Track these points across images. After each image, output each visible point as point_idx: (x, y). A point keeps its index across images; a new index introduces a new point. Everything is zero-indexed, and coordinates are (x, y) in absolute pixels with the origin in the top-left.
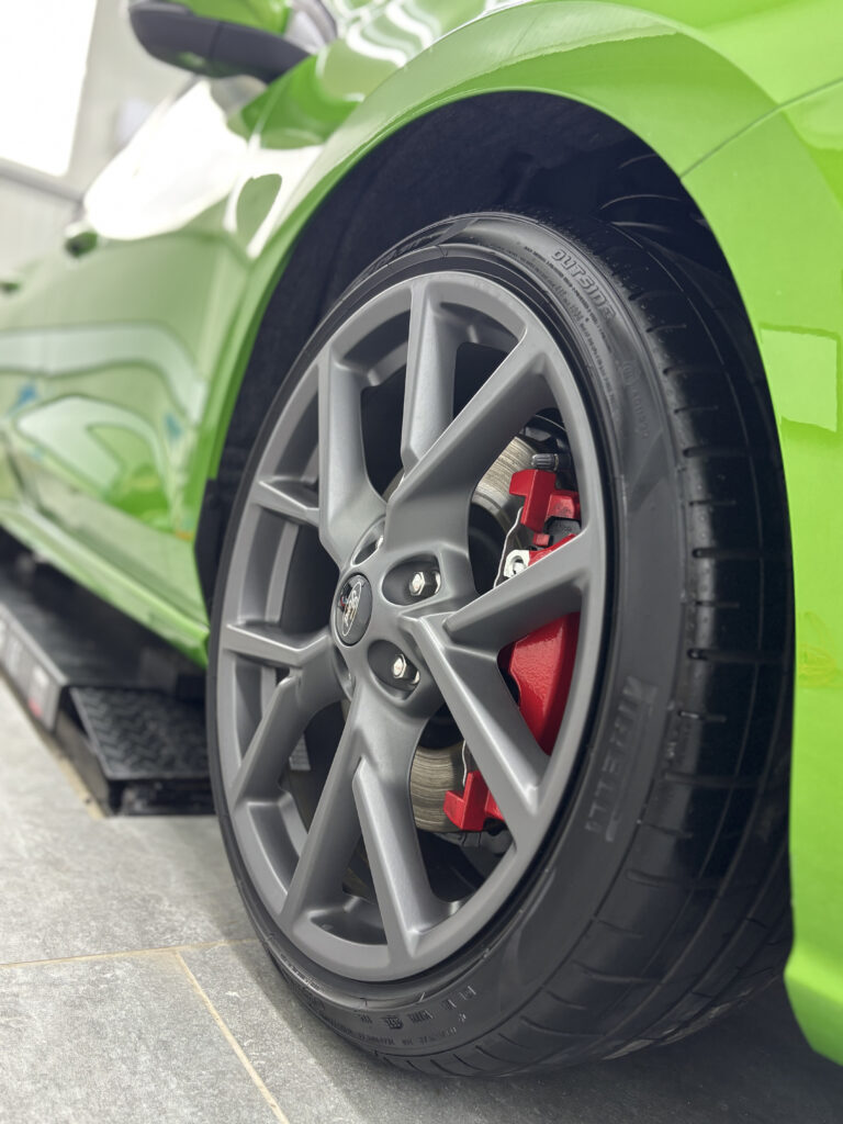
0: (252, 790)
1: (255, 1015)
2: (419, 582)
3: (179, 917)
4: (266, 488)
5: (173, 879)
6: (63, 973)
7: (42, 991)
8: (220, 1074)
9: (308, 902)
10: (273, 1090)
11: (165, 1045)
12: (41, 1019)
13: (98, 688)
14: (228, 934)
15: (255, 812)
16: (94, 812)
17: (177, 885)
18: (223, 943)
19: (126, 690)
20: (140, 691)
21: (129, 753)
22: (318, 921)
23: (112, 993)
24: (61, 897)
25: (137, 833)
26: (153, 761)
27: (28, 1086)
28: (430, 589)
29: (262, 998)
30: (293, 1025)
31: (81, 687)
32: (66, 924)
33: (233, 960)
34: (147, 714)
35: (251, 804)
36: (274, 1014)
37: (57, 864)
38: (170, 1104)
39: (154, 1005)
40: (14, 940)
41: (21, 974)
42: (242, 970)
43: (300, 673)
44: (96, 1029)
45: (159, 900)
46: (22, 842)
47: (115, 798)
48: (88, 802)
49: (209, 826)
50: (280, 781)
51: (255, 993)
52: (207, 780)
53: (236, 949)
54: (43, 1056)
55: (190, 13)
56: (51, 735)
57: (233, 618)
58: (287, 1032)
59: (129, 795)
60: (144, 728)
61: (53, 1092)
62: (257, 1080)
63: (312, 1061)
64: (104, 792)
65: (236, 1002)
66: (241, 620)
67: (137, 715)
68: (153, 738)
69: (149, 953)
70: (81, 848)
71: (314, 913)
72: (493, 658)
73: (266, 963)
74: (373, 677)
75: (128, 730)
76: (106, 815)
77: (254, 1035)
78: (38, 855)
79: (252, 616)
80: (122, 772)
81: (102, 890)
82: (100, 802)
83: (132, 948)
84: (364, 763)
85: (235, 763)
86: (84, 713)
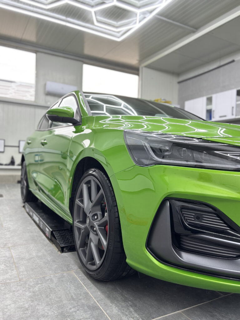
0: (80, 247)
1: (83, 278)
2: (96, 217)
3: (73, 267)
4: (77, 201)
5: (72, 261)
6: (58, 275)
7: (55, 277)
8: (78, 284)
9: (88, 262)
10: (85, 285)
11: (71, 282)
12: (55, 280)
13: (57, 231)
14: (80, 268)
15: (81, 250)
16: (59, 253)
17: (72, 262)
18: (79, 269)
19: (62, 230)
20: (65, 230)
21: (64, 242)
22: (89, 264)
23: (64, 277)
24: (56, 266)
25: (66, 255)
26: (68, 243)
27: (55, 287)
28: (97, 218)
29: (84, 275)
30: (88, 278)
31: (54, 231)
32: (57, 269)
33: (80, 271)
34: (66, 234)
35: (81, 249)
36: (86, 277)
37: (54, 261)
38: (72, 287)
39: (69, 278)
40: (50, 272)
41: (52, 276)
42: (81, 272)
43: (84, 230)
44: (62, 281)
45: (70, 265)
46: (49, 259)
47: (62, 250)
48: (58, 251)
49: (76, 252)
50: (84, 245)
51: (83, 275)
52: (74, 245)
53: (81, 270)
54: (56, 284)
55: (58, 116)
56: (50, 240)
57: (75, 221)
58: (87, 279)
59: (65, 249)
60: (66, 237)
61: (58, 287)
62: (83, 284)
63: (90, 282)
64: (60, 249)
65: (81, 276)
66: (77, 221)
67: (65, 234)
68: (68, 239)
69: (69, 272)
70: (58, 258)
71: (89, 263)
72: (104, 228)
73: (85, 271)
74: (92, 230)
75: (63, 238)
76: (61, 253)
77: (82, 280)
78: (52, 260)
79: (78, 220)
80: (63, 245)
81: (61, 264)
82: (60, 251)
83: (66, 271)
84: (92, 242)
85: (78, 243)
86: (55, 236)
